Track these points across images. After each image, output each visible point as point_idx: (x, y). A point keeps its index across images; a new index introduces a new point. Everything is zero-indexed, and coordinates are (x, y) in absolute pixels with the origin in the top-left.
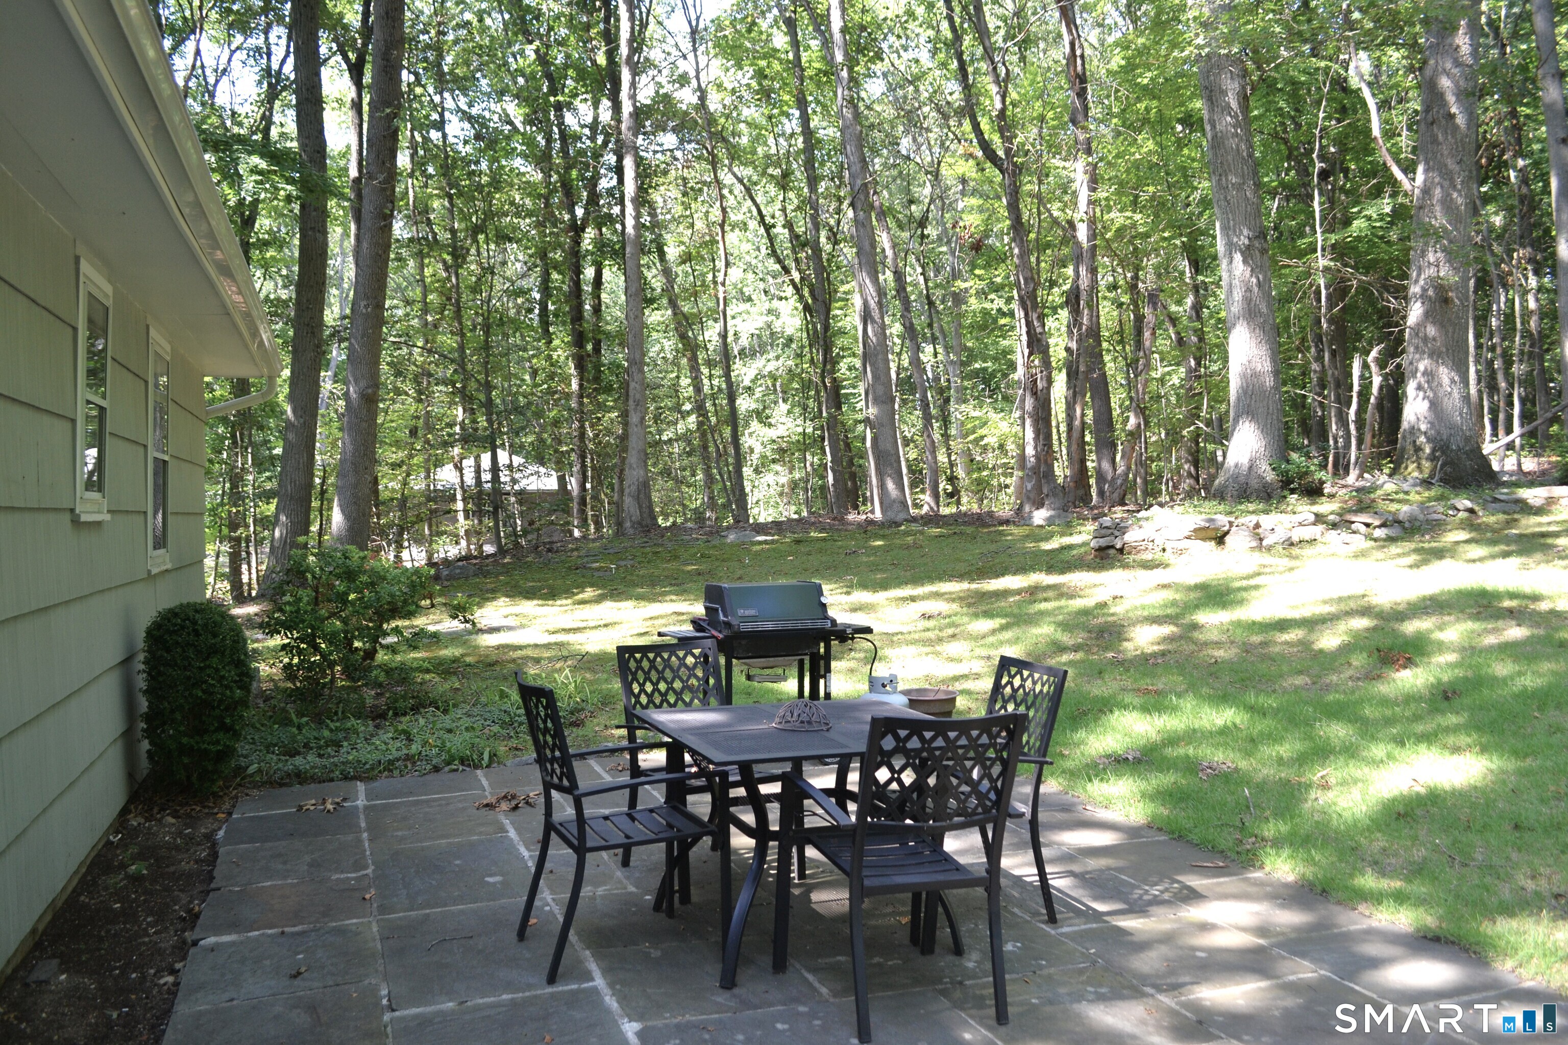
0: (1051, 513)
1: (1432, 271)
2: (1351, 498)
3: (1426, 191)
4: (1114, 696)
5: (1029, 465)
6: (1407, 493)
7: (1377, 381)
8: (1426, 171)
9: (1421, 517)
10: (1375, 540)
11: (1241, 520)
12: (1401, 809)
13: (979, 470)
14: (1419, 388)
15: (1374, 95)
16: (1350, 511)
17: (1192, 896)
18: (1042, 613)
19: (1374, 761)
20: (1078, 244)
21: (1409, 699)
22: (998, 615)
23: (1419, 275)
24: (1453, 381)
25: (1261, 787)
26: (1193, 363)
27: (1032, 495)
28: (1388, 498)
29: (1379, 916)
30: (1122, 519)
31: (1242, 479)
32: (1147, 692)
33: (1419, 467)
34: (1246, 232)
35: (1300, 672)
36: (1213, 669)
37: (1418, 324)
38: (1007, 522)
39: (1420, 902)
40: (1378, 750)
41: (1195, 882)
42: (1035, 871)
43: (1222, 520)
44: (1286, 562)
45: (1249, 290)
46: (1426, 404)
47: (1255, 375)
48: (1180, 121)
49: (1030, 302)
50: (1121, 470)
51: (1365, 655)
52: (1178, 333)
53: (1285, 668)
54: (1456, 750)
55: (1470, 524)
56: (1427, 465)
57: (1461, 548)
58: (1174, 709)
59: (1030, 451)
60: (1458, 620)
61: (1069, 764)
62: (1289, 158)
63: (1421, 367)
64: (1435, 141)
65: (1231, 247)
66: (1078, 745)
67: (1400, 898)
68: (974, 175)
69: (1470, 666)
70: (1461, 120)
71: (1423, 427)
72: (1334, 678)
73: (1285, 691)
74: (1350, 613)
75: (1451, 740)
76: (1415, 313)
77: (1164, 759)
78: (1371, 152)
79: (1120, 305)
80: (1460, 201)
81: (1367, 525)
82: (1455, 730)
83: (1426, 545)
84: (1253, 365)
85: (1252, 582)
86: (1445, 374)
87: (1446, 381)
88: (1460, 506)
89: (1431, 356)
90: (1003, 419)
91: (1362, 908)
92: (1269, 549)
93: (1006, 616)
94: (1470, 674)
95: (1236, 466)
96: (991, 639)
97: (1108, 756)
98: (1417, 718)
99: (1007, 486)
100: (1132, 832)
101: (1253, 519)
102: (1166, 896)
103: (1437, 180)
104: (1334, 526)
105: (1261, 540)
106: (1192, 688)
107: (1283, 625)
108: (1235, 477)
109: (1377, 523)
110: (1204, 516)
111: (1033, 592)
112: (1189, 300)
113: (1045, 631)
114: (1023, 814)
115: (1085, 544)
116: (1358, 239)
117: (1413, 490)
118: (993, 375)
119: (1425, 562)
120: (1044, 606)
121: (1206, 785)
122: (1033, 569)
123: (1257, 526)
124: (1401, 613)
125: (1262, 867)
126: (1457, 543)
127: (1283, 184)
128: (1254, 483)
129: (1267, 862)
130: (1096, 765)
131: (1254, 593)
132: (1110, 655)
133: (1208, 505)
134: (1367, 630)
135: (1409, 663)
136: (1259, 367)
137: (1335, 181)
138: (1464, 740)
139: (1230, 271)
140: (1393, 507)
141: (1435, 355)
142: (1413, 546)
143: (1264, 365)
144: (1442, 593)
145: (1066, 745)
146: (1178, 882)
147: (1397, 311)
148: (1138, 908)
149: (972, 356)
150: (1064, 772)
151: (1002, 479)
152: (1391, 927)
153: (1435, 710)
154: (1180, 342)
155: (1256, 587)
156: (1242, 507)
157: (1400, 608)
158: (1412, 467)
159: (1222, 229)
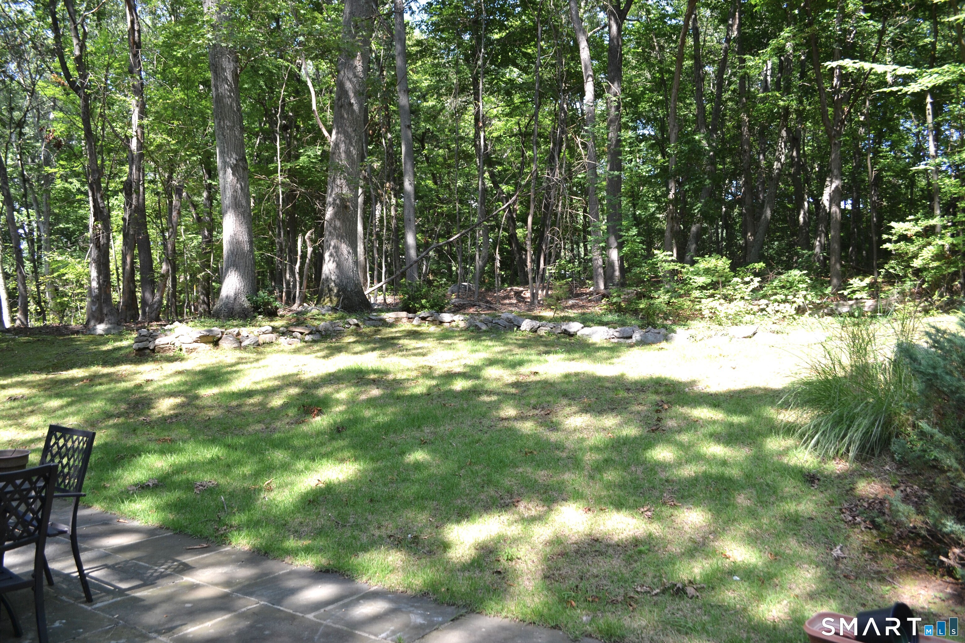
0: (108, 326)
1: (337, 190)
2: (293, 317)
3: (337, 145)
4: (142, 445)
5: (94, 294)
6: (324, 315)
7: (310, 250)
8: (337, 133)
9: (331, 329)
10: (306, 342)
11: (229, 331)
12: (311, 498)
13: (63, 296)
14: (331, 255)
15: (314, 86)
16: (292, 325)
17: (186, 568)
18: (97, 393)
19: (298, 472)
20: (131, 151)
21: (319, 433)
22: (65, 396)
23: (332, 191)
24: (349, 253)
25: (232, 495)
26: (206, 233)
27: (96, 315)
28: (313, 318)
29: (297, 563)
30: (154, 330)
31: (230, 305)
32: (165, 441)
33: (331, 301)
34: (234, 156)
35: (259, 422)
36: (207, 424)
37: (331, 219)
38: (77, 332)
39: (320, 550)
40: (300, 465)
41: (188, 559)
42: (76, 569)
43: (217, 330)
44: (253, 356)
45: (235, 191)
46: (334, 265)
47: (238, 243)
48: (201, 83)
49: (95, 186)
50: (157, 298)
51: (296, 409)
52: (197, 214)
53: (250, 420)
54: (342, 460)
55: (356, 333)
56: (335, 299)
57: (351, 346)
58: (180, 451)
59: (94, 284)
60: (347, 387)
61: (110, 493)
62: (266, 115)
63: (333, 244)
64: (342, 117)
65: (225, 163)
66: (115, 479)
67: (308, 550)
68: (61, 97)
69: (352, 413)
70: (356, 107)
71: (333, 278)
72: (279, 424)
73: (250, 434)
74: (289, 385)
75: (340, 455)
76: (329, 213)
77: (173, 483)
78: (311, 119)
79: (158, 194)
80: (354, 152)
81: (302, 333)
82: (342, 449)
83: (333, 345)
84: (237, 237)
85: (234, 368)
86: (344, 248)
87: (345, 252)
88: (351, 323)
89: (337, 238)
90: (79, 263)
91: (288, 560)
92: (245, 348)
93: (72, 396)
94: (352, 417)
95: (227, 297)
96: (60, 412)
97: (136, 485)
98: (322, 444)
99: (82, 308)
100: (150, 532)
101: (236, 330)
102: (169, 571)
103: (343, 139)
104: (283, 334)
105: (241, 342)
106: (194, 436)
107: (250, 394)
108: (226, 304)
109: (307, 332)
110: (206, 328)
111: (93, 379)
112: (205, 194)
113: (98, 405)
114: (65, 532)
115: (130, 346)
116: (302, 167)
117: (327, 313)
118: (74, 232)
119: (331, 354)
120: (99, 388)
121: (199, 497)
122: (93, 364)
123: (239, 334)
124: (317, 384)
125: (230, 544)
126: (349, 343)
127: (262, 130)
128: (237, 307)
129: (233, 540)
130: (128, 491)
131: (235, 375)
132: (142, 418)
133: (209, 321)
134: (298, 394)
135: (320, 412)
136: (241, 239)
137: (292, 132)
138: (346, 454)
139: (224, 179)
140: (316, 323)
141: (340, 237)
142: (326, 345)
143: (244, 237)
144: (340, 371)
145: (108, 480)
146: (177, 561)
147: (320, 211)
148: (149, 582)
149: (58, 218)
150: (105, 498)
151: (78, 303)
152: (303, 568)
153: (332, 438)
154: (199, 219)
155: (236, 371)
156: (230, 323)
157: (317, 381)
158: (327, 300)
159: (220, 152)
